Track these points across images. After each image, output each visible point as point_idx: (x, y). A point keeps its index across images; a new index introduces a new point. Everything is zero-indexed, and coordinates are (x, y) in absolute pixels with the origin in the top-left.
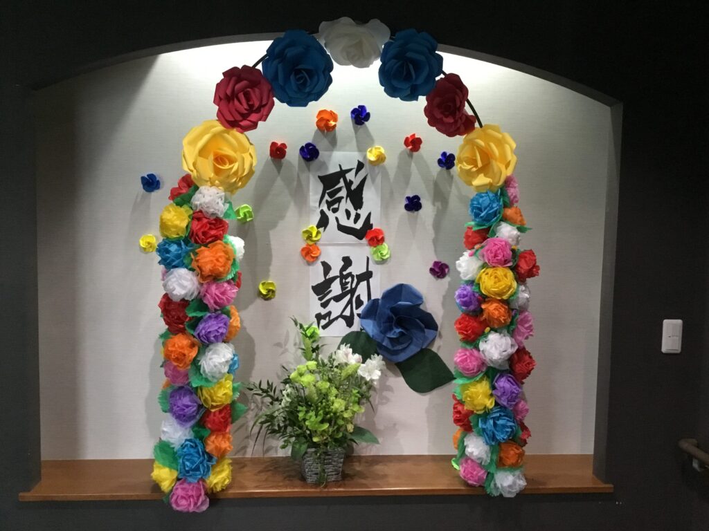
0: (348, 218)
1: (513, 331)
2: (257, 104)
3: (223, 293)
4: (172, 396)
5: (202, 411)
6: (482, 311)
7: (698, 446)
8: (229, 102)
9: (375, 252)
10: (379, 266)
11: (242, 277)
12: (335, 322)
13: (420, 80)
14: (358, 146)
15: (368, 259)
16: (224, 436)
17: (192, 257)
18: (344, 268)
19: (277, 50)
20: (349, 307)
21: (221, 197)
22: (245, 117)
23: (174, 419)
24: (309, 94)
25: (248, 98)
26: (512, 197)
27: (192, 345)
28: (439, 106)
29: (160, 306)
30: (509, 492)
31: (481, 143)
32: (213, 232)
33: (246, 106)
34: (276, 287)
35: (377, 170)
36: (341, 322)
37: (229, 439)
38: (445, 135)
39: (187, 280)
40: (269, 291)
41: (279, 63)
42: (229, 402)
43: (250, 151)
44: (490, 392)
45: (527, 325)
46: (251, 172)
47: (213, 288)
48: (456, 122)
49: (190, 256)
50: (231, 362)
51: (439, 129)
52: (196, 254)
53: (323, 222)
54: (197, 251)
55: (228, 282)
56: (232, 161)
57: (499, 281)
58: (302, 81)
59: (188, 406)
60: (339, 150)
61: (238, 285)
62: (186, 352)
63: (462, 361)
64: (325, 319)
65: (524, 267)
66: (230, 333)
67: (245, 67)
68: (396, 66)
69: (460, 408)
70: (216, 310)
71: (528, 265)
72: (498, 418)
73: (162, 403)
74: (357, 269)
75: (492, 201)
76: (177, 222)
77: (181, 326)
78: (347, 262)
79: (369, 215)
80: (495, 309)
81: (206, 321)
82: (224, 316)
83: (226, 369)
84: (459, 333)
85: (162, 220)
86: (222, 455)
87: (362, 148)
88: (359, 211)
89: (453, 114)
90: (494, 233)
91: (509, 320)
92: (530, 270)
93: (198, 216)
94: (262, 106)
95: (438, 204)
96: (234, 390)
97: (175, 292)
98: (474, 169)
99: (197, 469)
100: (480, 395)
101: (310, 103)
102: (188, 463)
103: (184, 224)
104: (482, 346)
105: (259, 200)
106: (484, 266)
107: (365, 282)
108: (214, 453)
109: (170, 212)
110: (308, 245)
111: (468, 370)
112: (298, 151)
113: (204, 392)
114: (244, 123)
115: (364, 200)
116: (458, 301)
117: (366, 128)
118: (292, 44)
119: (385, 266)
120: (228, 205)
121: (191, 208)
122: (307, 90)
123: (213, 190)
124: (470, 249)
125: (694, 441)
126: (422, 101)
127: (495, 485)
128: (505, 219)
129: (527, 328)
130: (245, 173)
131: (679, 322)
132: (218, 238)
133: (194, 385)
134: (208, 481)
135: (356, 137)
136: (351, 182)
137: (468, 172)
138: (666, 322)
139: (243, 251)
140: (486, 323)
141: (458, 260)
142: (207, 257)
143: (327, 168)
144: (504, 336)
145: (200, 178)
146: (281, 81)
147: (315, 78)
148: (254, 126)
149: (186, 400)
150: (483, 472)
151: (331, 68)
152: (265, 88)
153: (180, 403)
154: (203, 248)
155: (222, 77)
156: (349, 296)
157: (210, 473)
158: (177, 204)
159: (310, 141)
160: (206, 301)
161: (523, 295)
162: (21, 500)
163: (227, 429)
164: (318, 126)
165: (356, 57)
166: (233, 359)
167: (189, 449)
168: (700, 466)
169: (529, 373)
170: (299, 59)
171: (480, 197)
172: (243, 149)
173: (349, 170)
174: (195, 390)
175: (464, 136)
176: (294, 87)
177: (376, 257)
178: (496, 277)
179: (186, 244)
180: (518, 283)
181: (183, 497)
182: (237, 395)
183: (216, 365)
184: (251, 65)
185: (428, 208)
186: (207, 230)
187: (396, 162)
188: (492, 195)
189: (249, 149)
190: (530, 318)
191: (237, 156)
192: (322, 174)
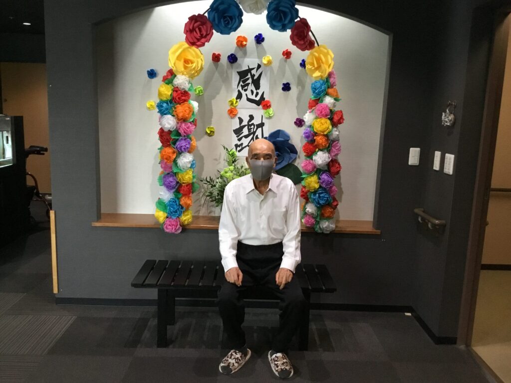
0: (252, 95)
1: (330, 150)
2: (204, 34)
3: (188, 128)
4: (164, 177)
5: (178, 185)
6: (315, 140)
7: (424, 212)
8: (191, 32)
9: (266, 113)
10: (268, 120)
11: (197, 122)
12: (245, 149)
13: (286, 22)
14: (258, 55)
15: (262, 116)
16: (189, 197)
17: (174, 109)
18: (250, 121)
19: (215, 6)
21: (187, 81)
22: (198, 40)
23: (165, 188)
24: (231, 28)
25: (200, 30)
26: (332, 83)
27: (174, 152)
28: (296, 35)
29: (158, 133)
30: (326, 230)
31: (317, 55)
32: (183, 98)
33: (199, 35)
34: (215, 130)
35: (268, 68)
37: (191, 200)
38: (301, 50)
39: (170, 120)
40: (211, 131)
41: (216, 13)
42: (191, 182)
43: (201, 57)
44: (317, 181)
45: (337, 148)
46: (202, 68)
47: (183, 125)
48: (305, 43)
49: (172, 109)
50: (192, 163)
51: (297, 47)
52: (175, 108)
53: (239, 96)
54: (175, 106)
55: (190, 123)
56: (192, 63)
57: (323, 125)
58: (226, 22)
59: (172, 182)
60: (248, 58)
61: (195, 125)
62: (171, 155)
63: (305, 166)
64: (239, 147)
65: (336, 118)
66: (192, 149)
67: (199, 15)
68: (274, 15)
69: (304, 190)
70: (185, 136)
71: (337, 117)
72: (322, 193)
73: (159, 182)
74: (256, 121)
75: (322, 85)
76: (166, 92)
77: (168, 143)
78: (252, 117)
79: (263, 93)
80: (320, 139)
81: (180, 141)
82: (189, 139)
83: (189, 166)
84: (305, 152)
85: (159, 91)
86: (188, 206)
87: (260, 57)
88: (258, 91)
89: (303, 39)
90: (322, 101)
91: (328, 145)
92: (339, 120)
93: (176, 90)
94: (207, 35)
95: (300, 87)
96: (194, 177)
97: (166, 126)
98: (313, 68)
99: (176, 212)
100: (312, 182)
101: (231, 33)
102: (172, 209)
103: (170, 93)
104: (314, 158)
105: (207, 83)
106: (316, 118)
107: (261, 128)
108: (184, 205)
109: (163, 87)
110: (231, 108)
111: (307, 170)
112: (226, 58)
113: (179, 175)
114: (198, 43)
115: (261, 85)
116: (304, 136)
117: (263, 46)
119: (271, 120)
120: (190, 85)
121: (173, 86)
122: (230, 26)
123: (183, 77)
124: (310, 109)
125: (422, 209)
126: (289, 32)
127: (320, 227)
128: (327, 94)
129: (336, 150)
130: (199, 69)
131: (418, 149)
132: (185, 101)
133: (175, 171)
134: (181, 219)
135: (257, 51)
136: (254, 75)
137: (311, 69)
138: (411, 149)
139: (198, 108)
140: (316, 147)
141: (305, 115)
142: (180, 109)
143: (241, 68)
144: (325, 153)
145: (177, 71)
146: (217, 22)
147: (234, 20)
148: (203, 45)
149: (171, 179)
150: (313, 220)
151: (241, 14)
152: (209, 25)
153: (168, 180)
154: (178, 105)
155: (188, 20)
156: (252, 136)
157: (182, 215)
158: (166, 84)
159: (233, 52)
160: (180, 132)
161: (335, 133)
162: (93, 225)
163: (190, 195)
164: (237, 44)
165: (255, 10)
166: (193, 161)
167: (172, 203)
168: (422, 220)
169: (338, 173)
170: (225, 11)
171: (316, 82)
172: (198, 57)
173: (253, 69)
174: (175, 174)
175: (310, 51)
176: (223, 25)
177: (266, 115)
178: (321, 123)
179: (171, 103)
180: (333, 126)
181: (169, 225)
182: (195, 180)
183: (185, 163)
184: (202, 13)
185: (294, 89)
186: (180, 96)
187: (278, 64)
188: (321, 82)
189: (201, 56)
190: (338, 144)
191: (195, 60)
192: (239, 70)
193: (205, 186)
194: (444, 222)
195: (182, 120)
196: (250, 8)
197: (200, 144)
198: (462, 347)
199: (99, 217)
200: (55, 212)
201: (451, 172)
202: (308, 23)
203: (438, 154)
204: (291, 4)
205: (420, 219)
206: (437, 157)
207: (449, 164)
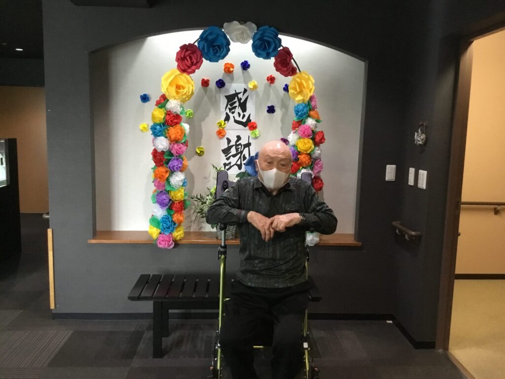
0: (239, 116)
1: (313, 168)
2: (195, 62)
3: (180, 148)
4: (157, 195)
5: (171, 202)
6: (299, 158)
7: (401, 224)
8: (182, 60)
9: (252, 133)
10: (254, 140)
11: (188, 142)
12: (233, 168)
13: (271, 50)
14: (244, 81)
15: (249, 136)
16: (181, 215)
17: (166, 131)
18: (237, 141)
19: (204, 36)
20: (240, 160)
21: (179, 105)
22: (189, 67)
23: (159, 205)
24: (219, 56)
25: (191, 59)
26: (313, 106)
27: (167, 172)
28: (280, 62)
29: (152, 154)
30: (311, 244)
31: (298, 80)
32: (175, 121)
33: (190, 62)
34: (204, 150)
35: (253, 92)
36: (236, 167)
37: (183, 216)
38: (283, 76)
39: (164, 141)
40: (201, 151)
41: (205, 42)
42: (183, 199)
45: (319, 166)
46: (192, 93)
47: (176, 146)
48: (288, 70)
49: (165, 131)
51: (281, 73)
53: (227, 118)
54: (168, 129)
56: (184, 88)
57: (306, 144)
58: (215, 51)
59: (165, 199)
60: (235, 83)
61: (187, 146)
62: (164, 175)
64: (228, 166)
65: (318, 139)
66: (183, 168)
67: (190, 44)
68: (259, 44)
70: (177, 156)
71: (319, 137)
73: (153, 200)
74: (243, 141)
75: (304, 108)
76: (160, 116)
77: (162, 163)
78: (239, 138)
79: (250, 115)
80: (304, 157)
81: (173, 161)
82: (180, 159)
83: (181, 184)
85: (153, 114)
86: (180, 223)
87: (246, 82)
88: (245, 113)
89: (286, 66)
90: (305, 122)
91: (311, 163)
92: (321, 140)
93: (168, 113)
94: (197, 62)
95: (284, 110)
96: (185, 195)
97: (159, 147)
98: (296, 93)
99: (169, 228)
101: (220, 61)
102: (165, 225)
103: (163, 117)
104: (298, 175)
105: (197, 106)
106: (300, 138)
107: (248, 148)
108: (176, 222)
109: (156, 111)
110: (220, 129)
112: (215, 84)
113: (172, 193)
114: (189, 70)
115: (247, 108)
117: (248, 72)
118: (211, 34)
119: (257, 140)
120: (182, 108)
121: (166, 109)
122: (218, 55)
123: (175, 101)
124: (293, 130)
125: (400, 222)
126: (273, 60)
128: (309, 116)
129: (319, 167)
130: (190, 93)
131: (394, 166)
132: (177, 123)
133: (168, 190)
134: (174, 234)
135: (244, 76)
136: (241, 99)
137: (293, 94)
138: (387, 166)
139: (189, 130)
140: (300, 165)
141: (289, 135)
142: (173, 131)
143: (229, 92)
144: (308, 169)
145: (169, 96)
146: (206, 51)
147: (222, 49)
148: (194, 72)
149: (164, 197)
151: (229, 44)
152: (199, 54)
153: (161, 198)
154: (171, 127)
155: (179, 49)
156: (239, 155)
157: (175, 230)
158: (159, 108)
159: (221, 78)
160: (172, 152)
161: (317, 152)
162: (89, 242)
163: (182, 212)
164: (225, 71)
165: (241, 39)
166: (184, 180)
167: (165, 219)
168: (399, 232)
169: (321, 189)
170: (214, 40)
171: (298, 105)
172: (189, 82)
173: (240, 93)
174: (168, 192)
175: (292, 77)
176: (212, 53)
177: (253, 136)
178: (304, 143)
179: (164, 126)
180: (315, 146)
181: (163, 241)
182: (186, 198)
183: (177, 181)
184: (192, 43)
185: (278, 112)
186: (173, 120)
187: (263, 89)
188: (304, 105)
189: (191, 82)
190: (321, 162)
191: (187, 86)
192: (226, 95)
193: (196, 202)
194: (419, 233)
195: (175, 141)
196: (237, 38)
197: (191, 163)
198: (441, 351)
199: (95, 234)
200: (53, 230)
201: (424, 187)
202: (290, 52)
203: (412, 171)
204: (275, 34)
205: (397, 232)
206: (411, 173)
207: (422, 180)
